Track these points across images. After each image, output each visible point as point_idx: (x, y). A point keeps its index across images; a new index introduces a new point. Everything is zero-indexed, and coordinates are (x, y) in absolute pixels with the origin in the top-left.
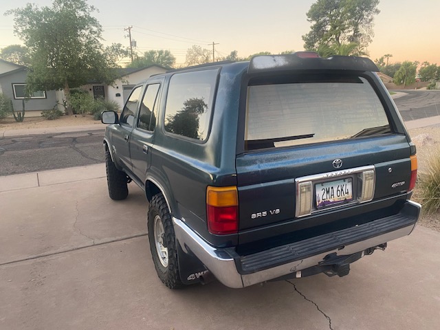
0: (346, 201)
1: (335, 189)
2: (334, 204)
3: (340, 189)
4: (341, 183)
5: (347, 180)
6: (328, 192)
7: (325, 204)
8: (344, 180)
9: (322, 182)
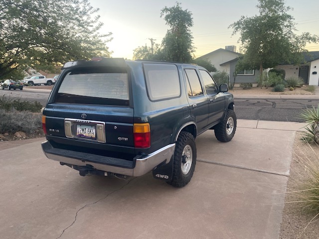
0: (91, 138)
1: (87, 130)
2: (85, 137)
3: (89, 130)
4: (90, 128)
5: (93, 127)
6: (83, 130)
7: (81, 135)
8: (92, 126)
9: (81, 124)
